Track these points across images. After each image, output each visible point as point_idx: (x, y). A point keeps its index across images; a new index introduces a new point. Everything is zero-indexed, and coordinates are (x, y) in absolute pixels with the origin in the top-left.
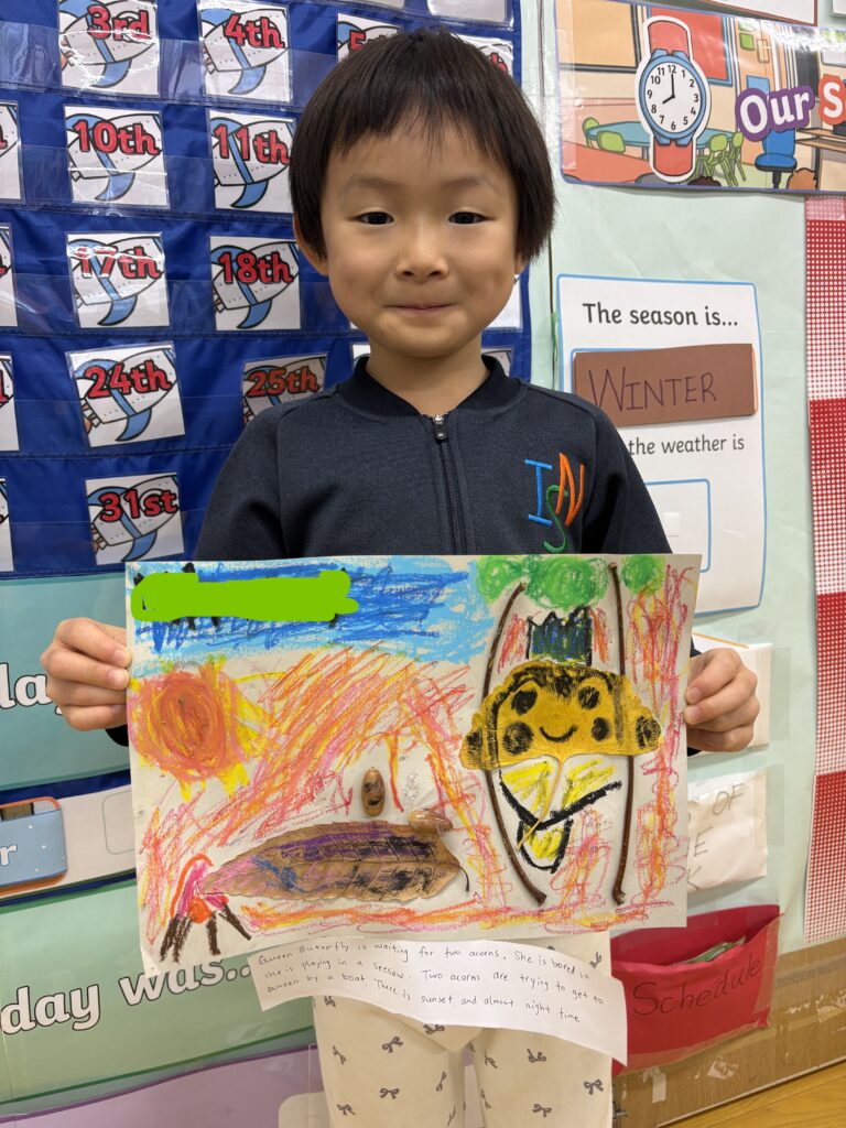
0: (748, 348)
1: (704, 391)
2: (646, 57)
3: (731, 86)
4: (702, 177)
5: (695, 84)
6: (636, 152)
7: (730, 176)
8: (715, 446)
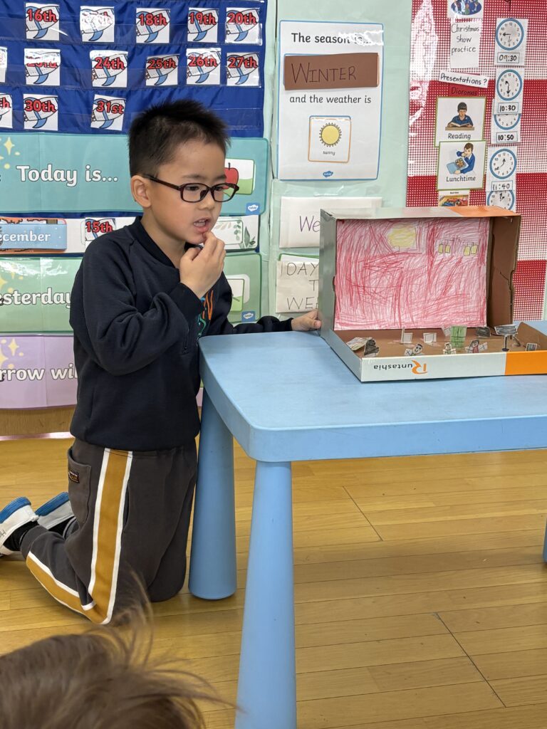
1: (350, 75)
8: (355, 100)
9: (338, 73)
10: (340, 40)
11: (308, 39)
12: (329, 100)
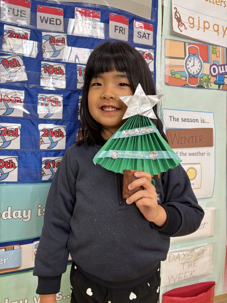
0: (212, 129)
1: (200, 140)
2: (187, 55)
3: (209, 63)
4: (200, 85)
5: (200, 62)
6: (184, 79)
7: (207, 86)
8: (203, 154)
10: (194, 121)
12: (190, 154)
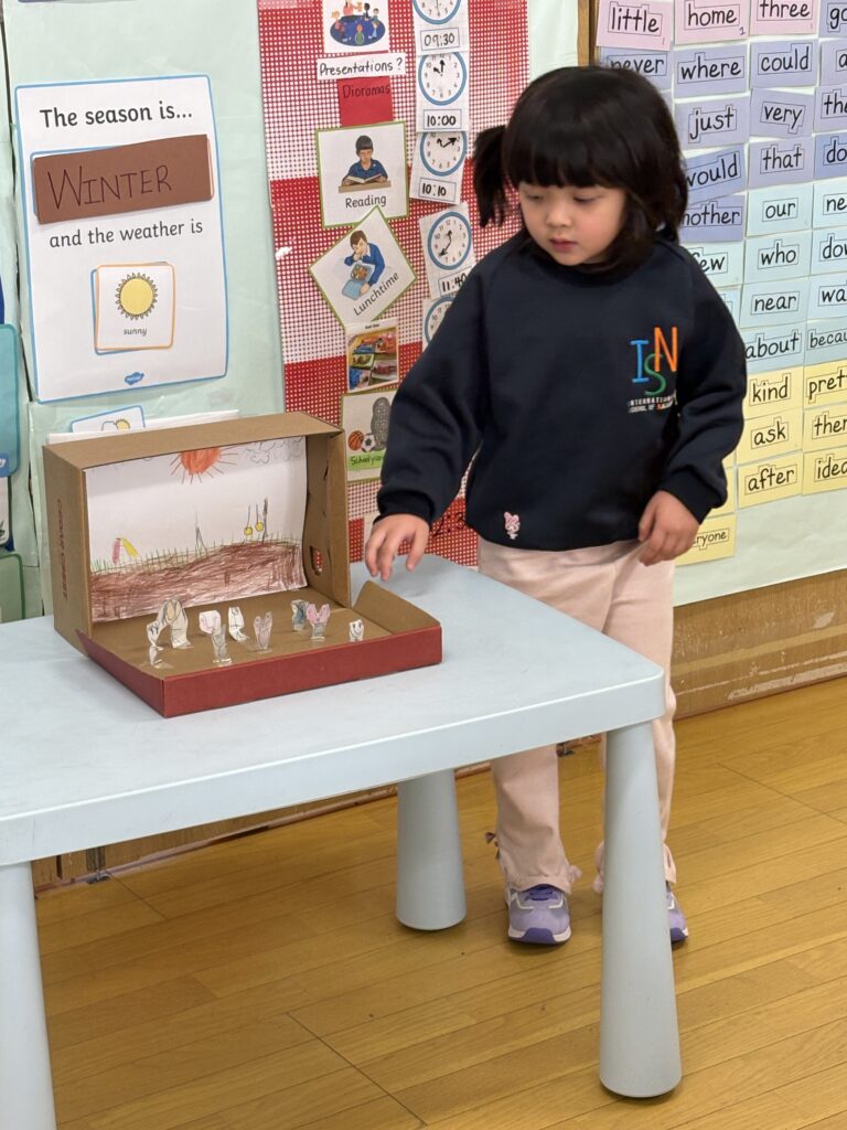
0: (203, 139)
1: (159, 182)
8: (173, 230)
9: (136, 181)
10: (133, 115)
11: (71, 120)
12: (126, 236)
